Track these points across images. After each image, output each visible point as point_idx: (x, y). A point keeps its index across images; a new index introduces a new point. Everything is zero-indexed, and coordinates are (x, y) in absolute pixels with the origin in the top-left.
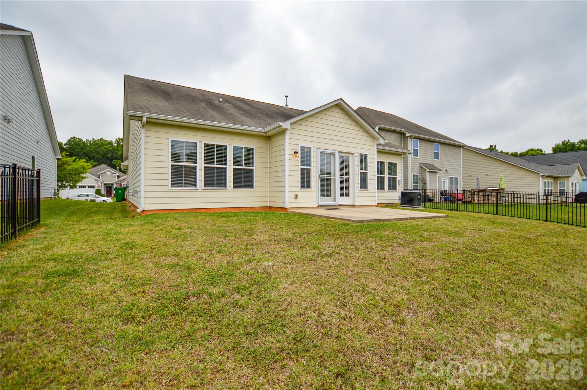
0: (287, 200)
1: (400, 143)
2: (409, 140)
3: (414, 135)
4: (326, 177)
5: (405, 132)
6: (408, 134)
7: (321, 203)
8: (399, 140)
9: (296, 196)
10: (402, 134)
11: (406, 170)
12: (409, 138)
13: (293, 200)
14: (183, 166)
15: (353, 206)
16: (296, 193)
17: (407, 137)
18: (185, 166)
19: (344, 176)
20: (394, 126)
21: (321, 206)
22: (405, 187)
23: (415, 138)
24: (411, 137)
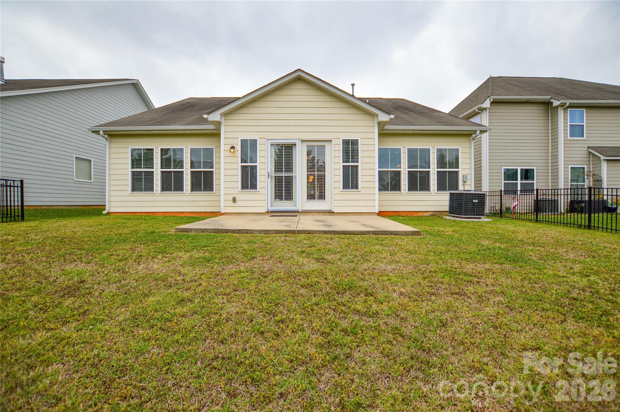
0: (222, 203)
1: (546, 118)
2: (561, 113)
3: (568, 102)
4: (284, 175)
5: (552, 100)
6: (556, 103)
7: (271, 209)
8: (542, 115)
9: (234, 200)
10: (547, 104)
11: (555, 161)
12: (559, 109)
13: (231, 203)
14: (142, 172)
15: (331, 213)
16: (235, 196)
17: (557, 107)
18: (144, 172)
19: (316, 173)
20: (532, 94)
21: (271, 212)
22: (554, 184)
23: (571, 106)
24: (562, 105)
